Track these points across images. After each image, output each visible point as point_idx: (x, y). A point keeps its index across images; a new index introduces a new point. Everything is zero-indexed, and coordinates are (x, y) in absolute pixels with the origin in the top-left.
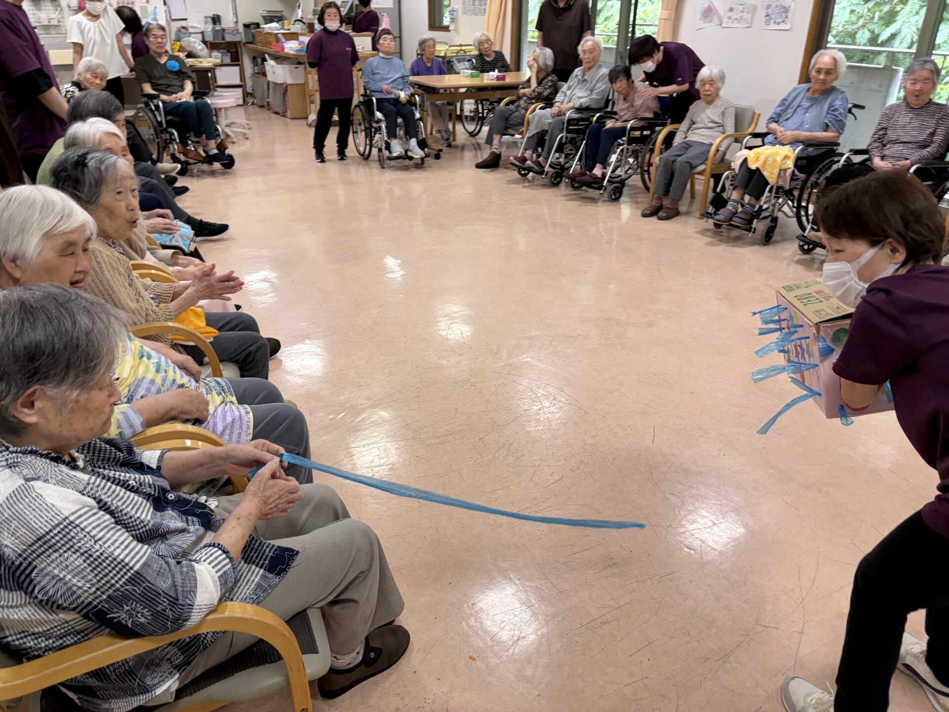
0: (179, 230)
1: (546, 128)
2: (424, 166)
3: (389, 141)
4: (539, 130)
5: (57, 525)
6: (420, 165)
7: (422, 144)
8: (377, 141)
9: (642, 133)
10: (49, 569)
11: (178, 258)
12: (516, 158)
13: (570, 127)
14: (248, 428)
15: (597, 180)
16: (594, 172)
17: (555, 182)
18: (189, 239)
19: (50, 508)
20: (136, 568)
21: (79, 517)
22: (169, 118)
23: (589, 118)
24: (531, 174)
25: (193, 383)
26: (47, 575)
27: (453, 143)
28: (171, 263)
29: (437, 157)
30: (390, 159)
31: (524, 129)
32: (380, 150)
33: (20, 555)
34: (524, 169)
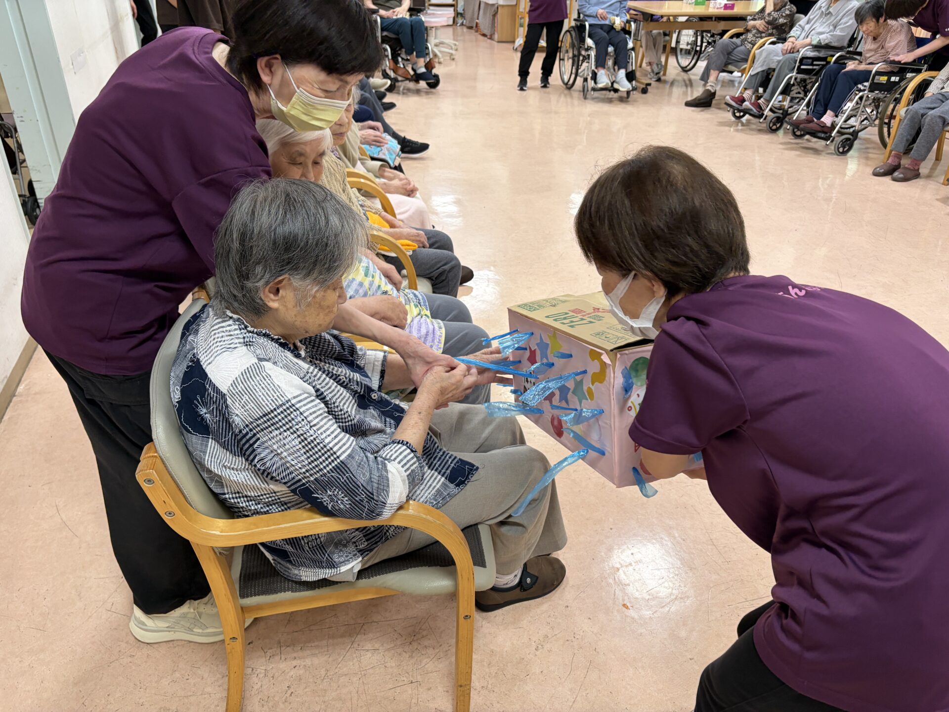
0: (387, 144)
1: (773, 66)
2: (629, 99)
3: (596, 71)
4: (764, 68)
5: (281, 406)
6: (625, 99)
7: (630, 77)
8: (584, 70)
9: (889, 79)
10: (270, 443)
11: (384, 171)
12: (733, 98)
13: (803, 67)
14: (439, 342)
15: (825, 130)
16: (822, 120)
17: (774, 127)
18: (395, 153)
19: (276, 388)
20: (342, 458)
21: (300, 401)
22: (385, 33)
23: (826, 58)
24: (747, 116)
25: (395, 291)
26: (267, 448)
27: (663, 78)
28: (378, 175)
29: (644, 91)
30: (594, 89)
31: (747, 66)
32: (586, 80)
33: (247, 426)
34: (740, 111)
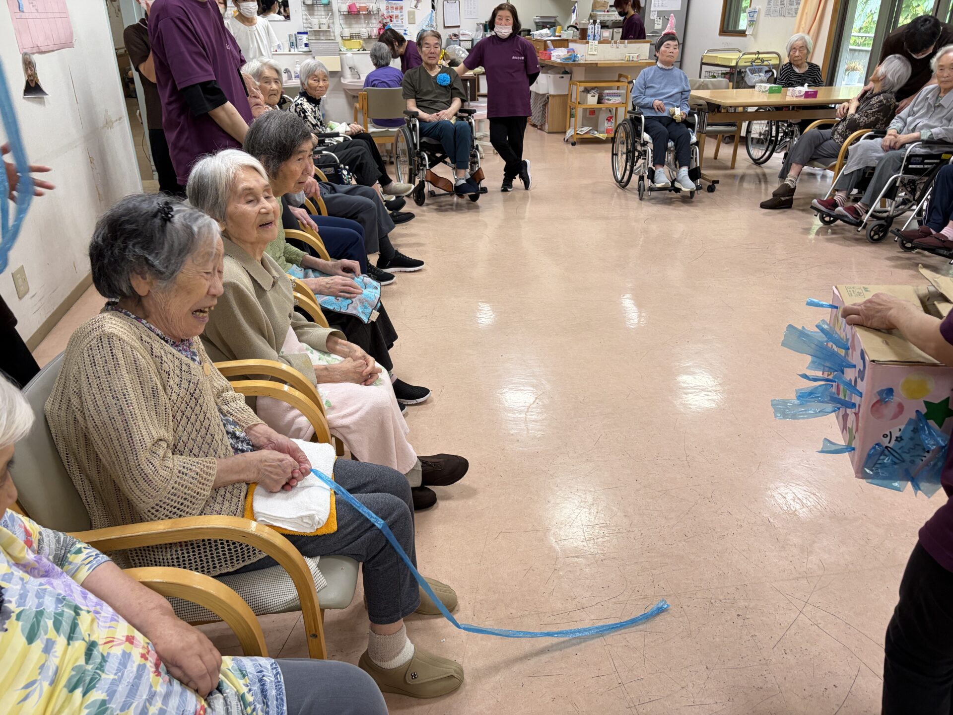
0: (361, 293)
1: (872, 164)
2: (693, 199)
3: (654, 168)
4: (861, 166)
12: (822, 202)
13: (910, 166)
15: (947, 245)
16: (943, 232)
22: (424, 140)
23: (941, 155)
24: (839, 223)
28: (326, 350)
29: (711, 189)
32: (641, 178)
34: (830, 216)
